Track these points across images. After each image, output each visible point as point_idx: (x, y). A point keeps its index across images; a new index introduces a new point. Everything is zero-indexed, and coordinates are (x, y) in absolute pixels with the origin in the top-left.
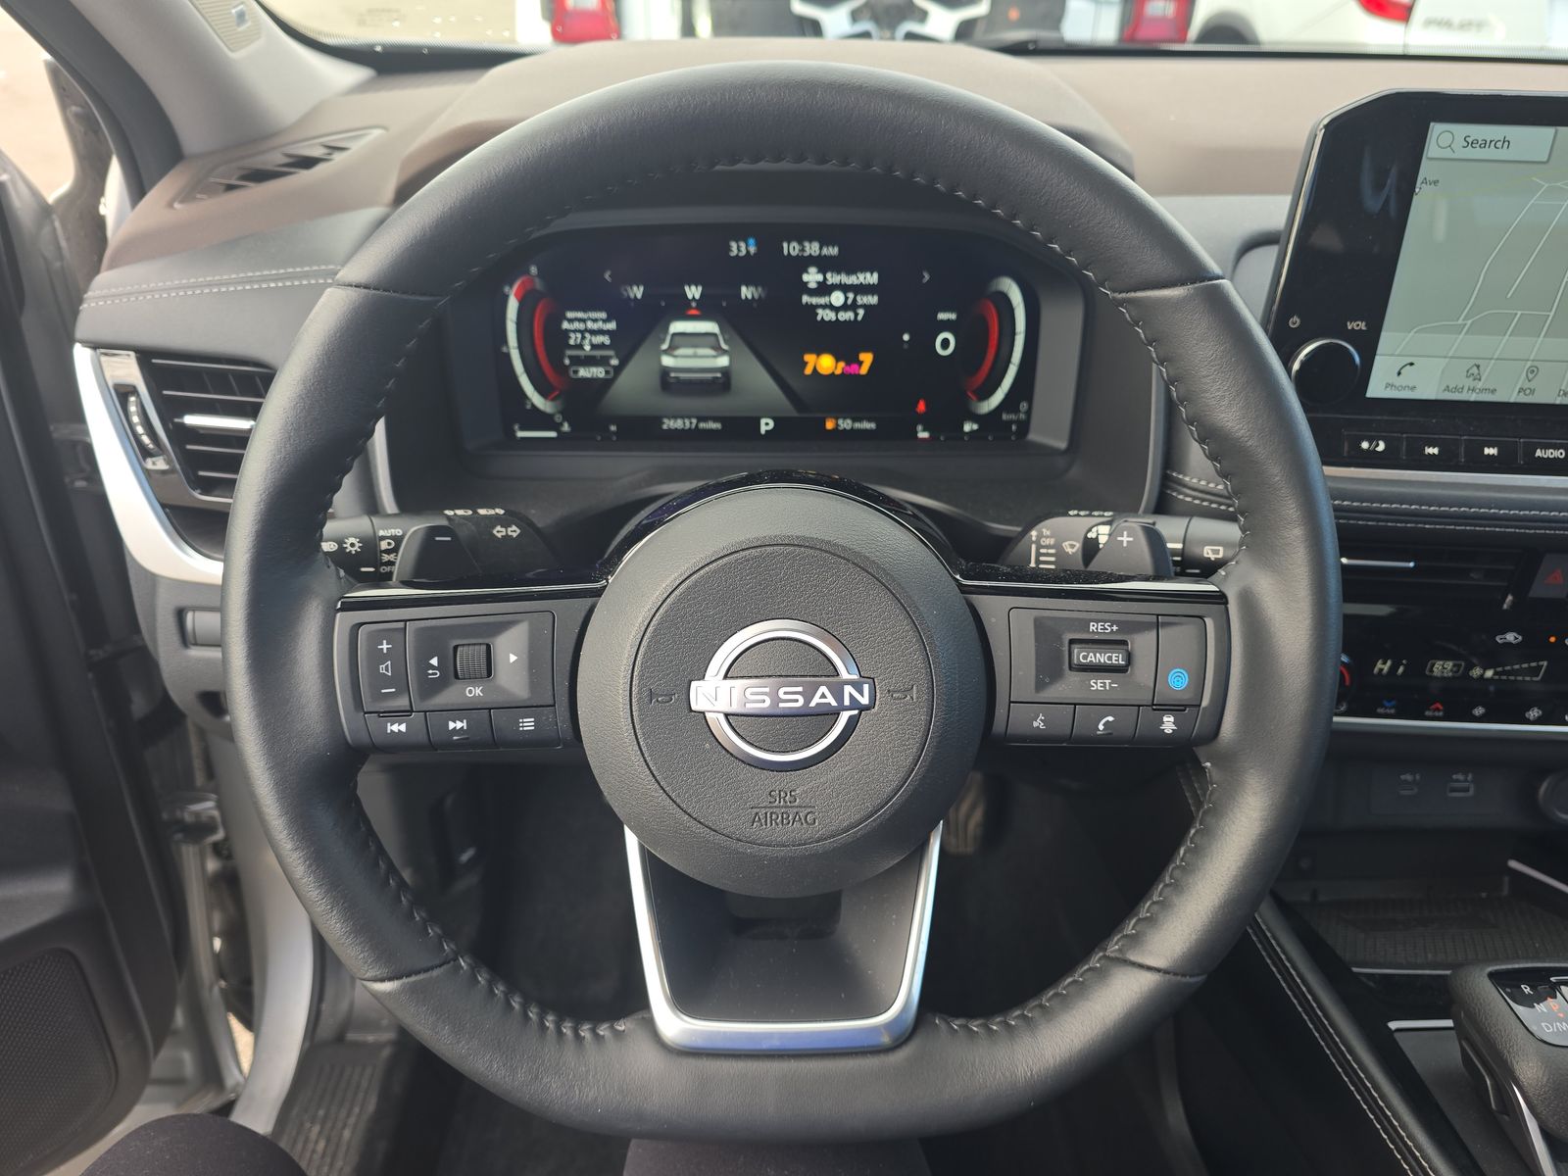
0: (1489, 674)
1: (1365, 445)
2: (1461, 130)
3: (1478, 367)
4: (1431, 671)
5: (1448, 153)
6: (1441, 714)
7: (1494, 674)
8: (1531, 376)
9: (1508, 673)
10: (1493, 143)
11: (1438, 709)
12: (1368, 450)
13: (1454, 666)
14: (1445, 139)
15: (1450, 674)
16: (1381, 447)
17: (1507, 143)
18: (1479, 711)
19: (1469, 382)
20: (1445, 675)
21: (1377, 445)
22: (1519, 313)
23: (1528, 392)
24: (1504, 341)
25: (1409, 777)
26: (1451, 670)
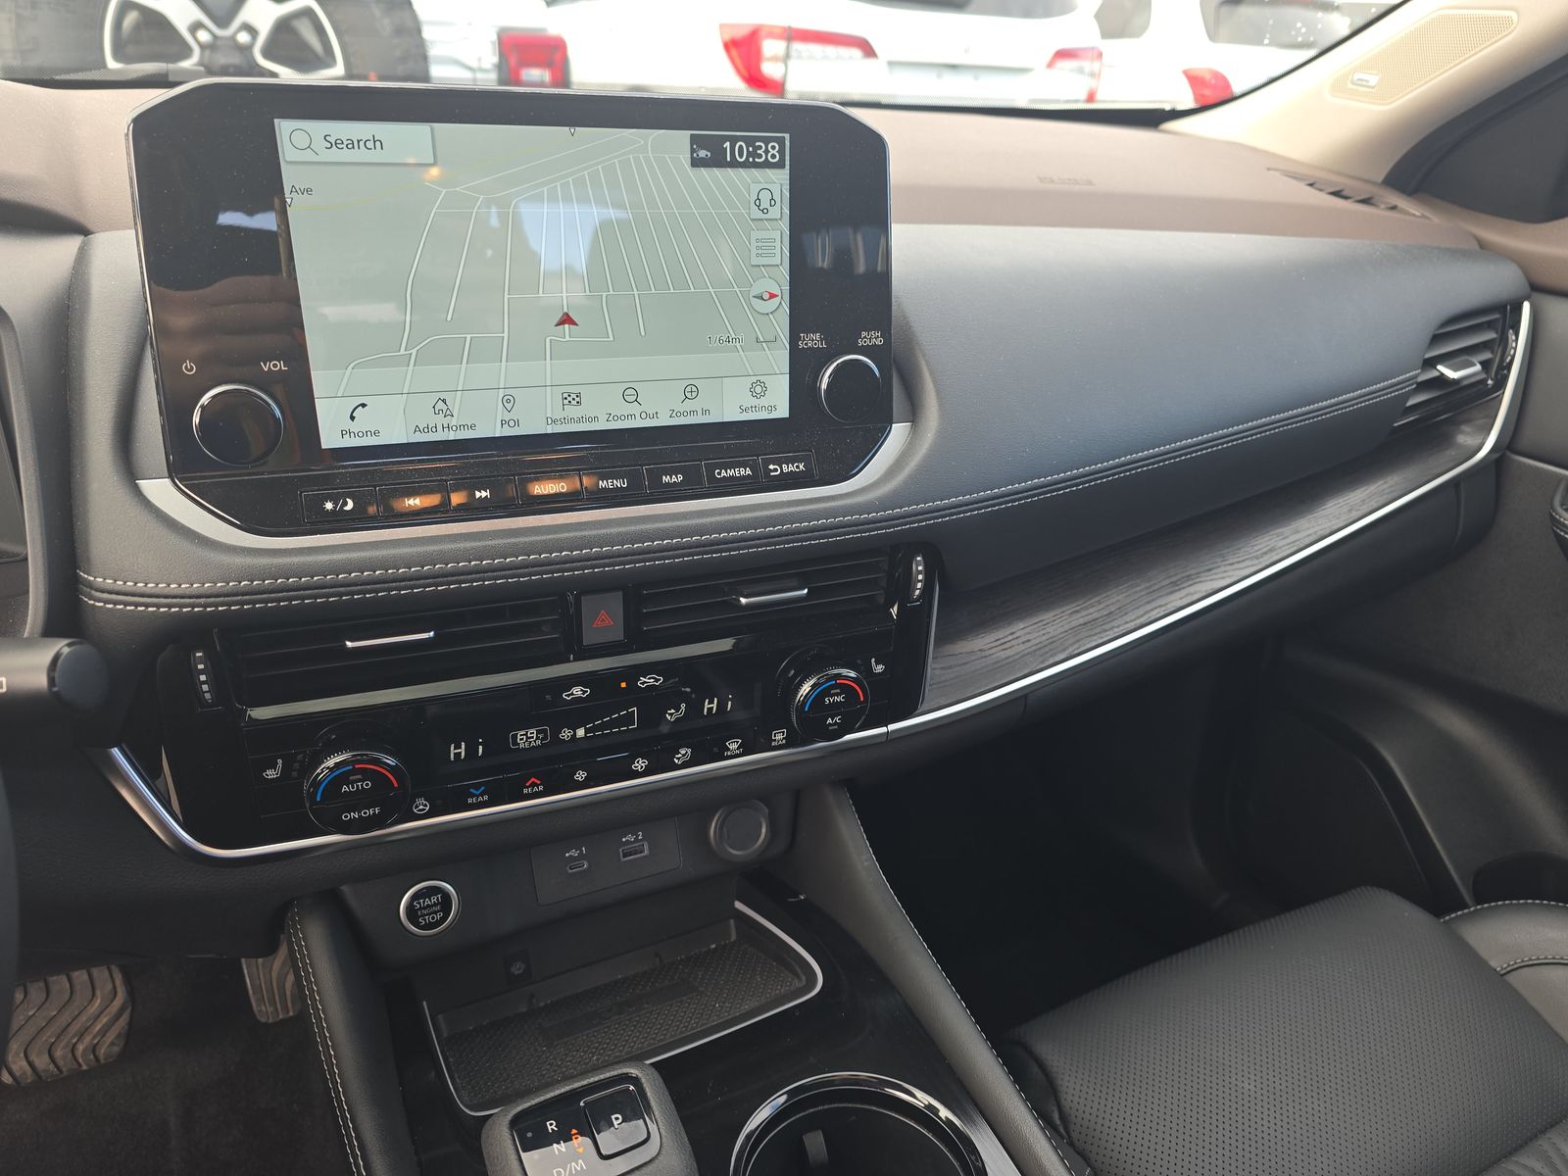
0: (581, 733)
1: (329, 506)
2: (319, 128)
3: (444, 401)
4: (515, 743)
5: (308, 156)
6: (541, 788)
7: (586, 733)
8: (509, 406)
9: (601, 727)
10: (362, 143)
11: (533, 785)
12: (333, 511)
13: (538, 732)
14: (301, 140)
15: (539, 742)
16: (350, 505)
17: (378, 143)
18: (580, 776)
19: (440, 420)
20: (533, 744)
21: (345, 503)
22: (469, 337)
23: (512, 423)
24: (463, 370)
25: (574, 853)
26: (538, 738)
